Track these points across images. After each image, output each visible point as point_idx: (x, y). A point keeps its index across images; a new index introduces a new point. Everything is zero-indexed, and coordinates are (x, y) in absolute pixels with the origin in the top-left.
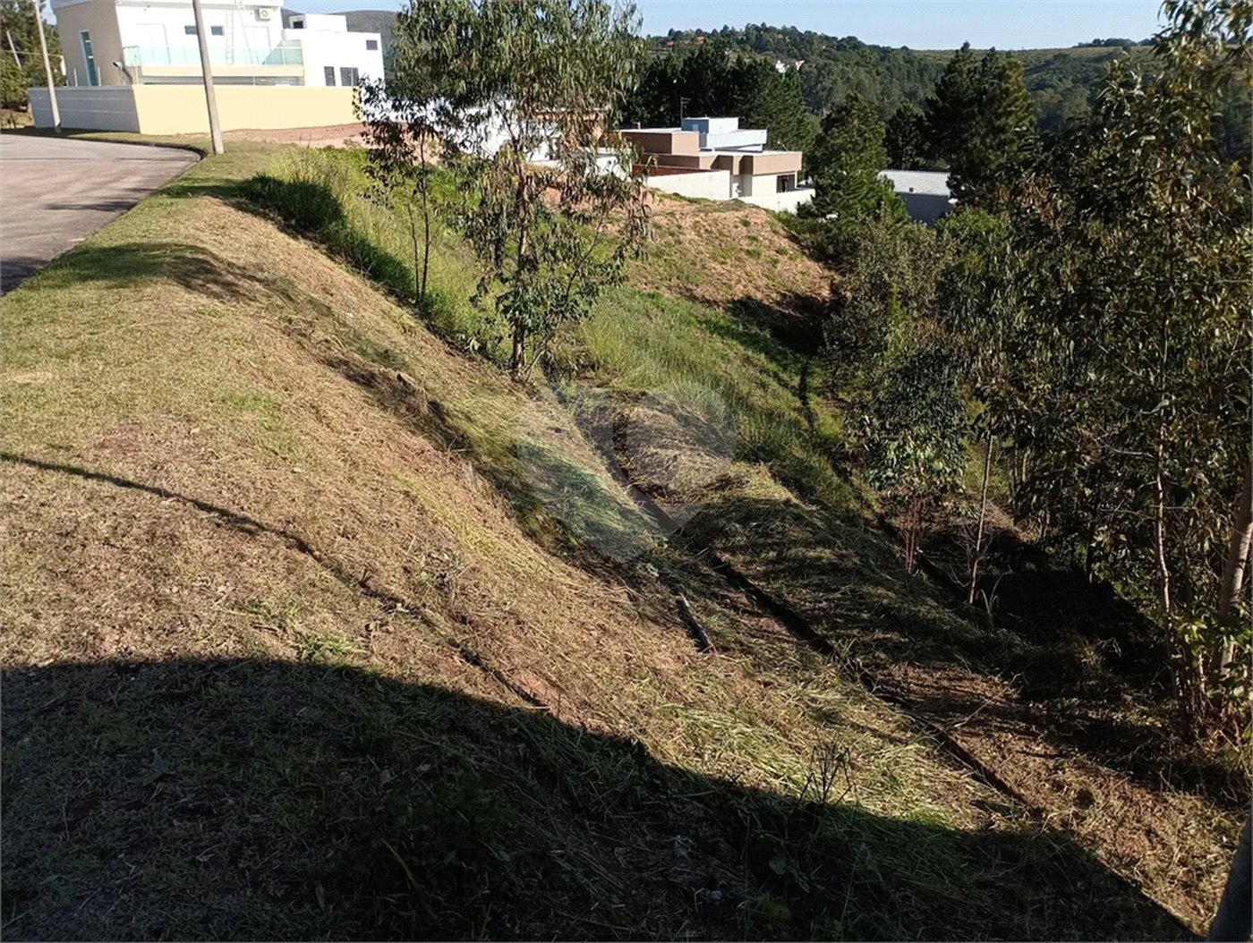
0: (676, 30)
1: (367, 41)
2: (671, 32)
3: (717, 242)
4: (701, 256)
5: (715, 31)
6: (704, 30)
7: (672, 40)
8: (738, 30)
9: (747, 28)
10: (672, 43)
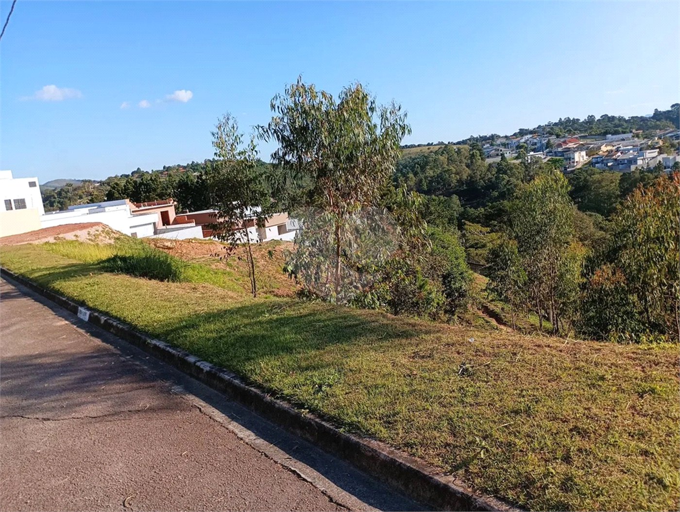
0: (167, 166)
1: (29, 183)
2: (164, 167)
3: (277, 263)
4: (271, 272)
5: (188, 164)
6: (181, 164)
7: (166, 171)
8: (200, 163)
9: (205, 161)
10: (166, 172)
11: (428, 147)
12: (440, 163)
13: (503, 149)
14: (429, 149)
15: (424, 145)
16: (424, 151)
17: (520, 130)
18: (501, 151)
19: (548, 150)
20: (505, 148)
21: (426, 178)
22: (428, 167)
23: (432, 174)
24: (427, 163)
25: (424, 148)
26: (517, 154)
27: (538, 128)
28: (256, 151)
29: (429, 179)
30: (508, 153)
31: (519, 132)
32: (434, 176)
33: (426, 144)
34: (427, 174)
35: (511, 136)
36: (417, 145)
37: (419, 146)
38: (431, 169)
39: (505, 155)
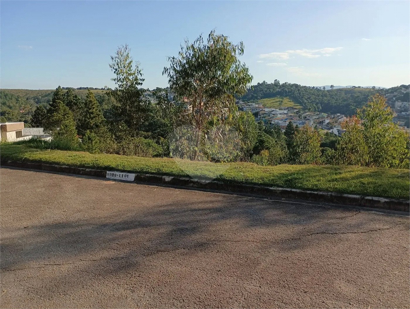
11: (102, 91)
12: (111, 101)
13: (149, 98)
14: (102, 92)
15: (99, 89)
16: (99, 92)
17: (157, 88)
18: (148, 98)
19: (174, 101)
20: (150, 97)
21: (103, 109)
22: (104, 103)
23: (107, 108)
24: (103, 100)
25: (99, 91)
26: (158, 102)
27: (166, 88)
28: (140, 74)
29: (105, 110)
30: (152, 100)
31: (156, 89)
32: (108, 109)
33: (101, 88)
34: (104, 107)
35: (152, 91)
36: (94, 88)
37: (96, 89)
38: (106, 104)
39: (151, 101)
